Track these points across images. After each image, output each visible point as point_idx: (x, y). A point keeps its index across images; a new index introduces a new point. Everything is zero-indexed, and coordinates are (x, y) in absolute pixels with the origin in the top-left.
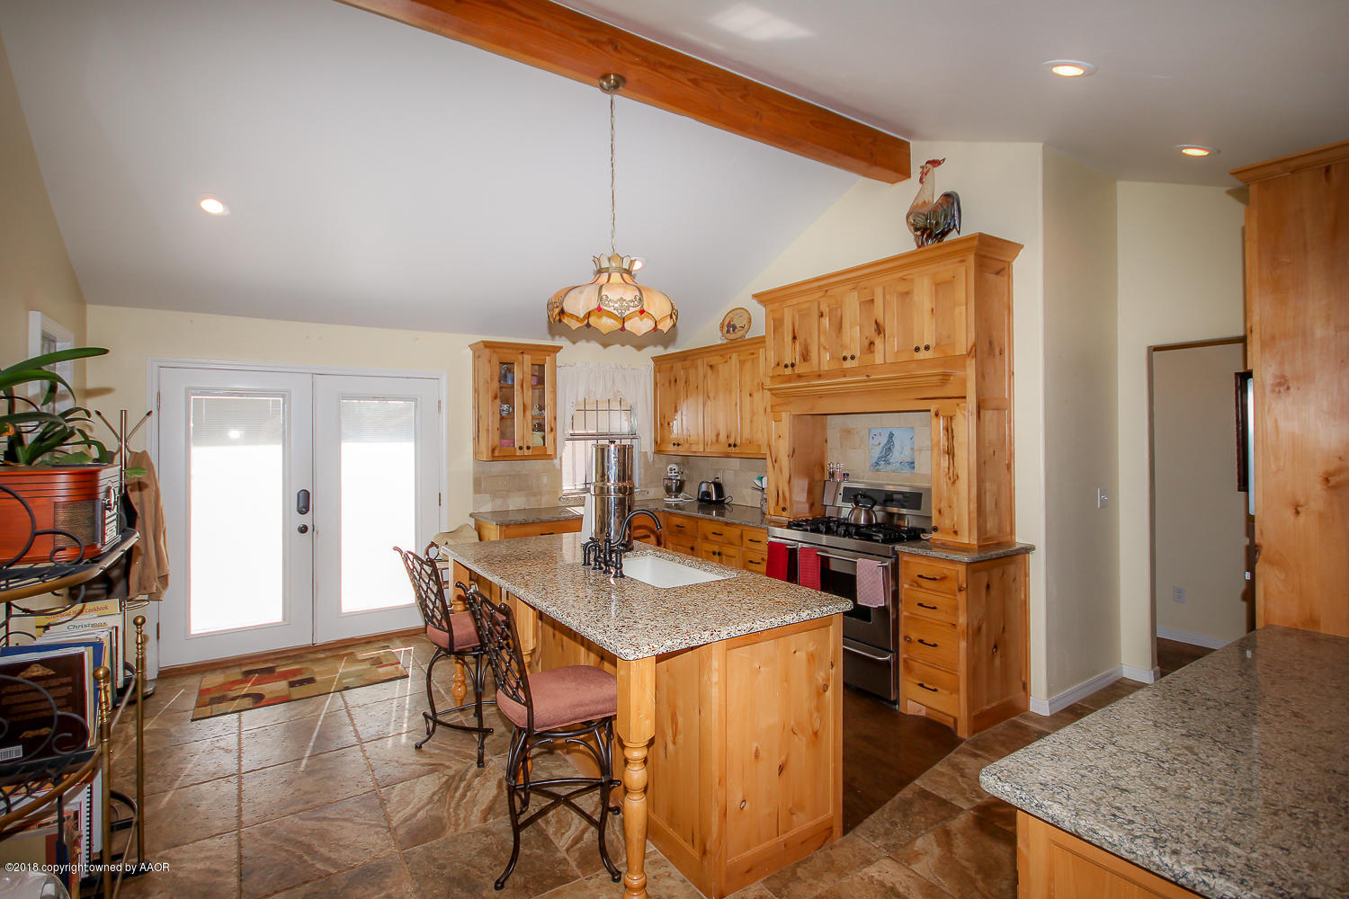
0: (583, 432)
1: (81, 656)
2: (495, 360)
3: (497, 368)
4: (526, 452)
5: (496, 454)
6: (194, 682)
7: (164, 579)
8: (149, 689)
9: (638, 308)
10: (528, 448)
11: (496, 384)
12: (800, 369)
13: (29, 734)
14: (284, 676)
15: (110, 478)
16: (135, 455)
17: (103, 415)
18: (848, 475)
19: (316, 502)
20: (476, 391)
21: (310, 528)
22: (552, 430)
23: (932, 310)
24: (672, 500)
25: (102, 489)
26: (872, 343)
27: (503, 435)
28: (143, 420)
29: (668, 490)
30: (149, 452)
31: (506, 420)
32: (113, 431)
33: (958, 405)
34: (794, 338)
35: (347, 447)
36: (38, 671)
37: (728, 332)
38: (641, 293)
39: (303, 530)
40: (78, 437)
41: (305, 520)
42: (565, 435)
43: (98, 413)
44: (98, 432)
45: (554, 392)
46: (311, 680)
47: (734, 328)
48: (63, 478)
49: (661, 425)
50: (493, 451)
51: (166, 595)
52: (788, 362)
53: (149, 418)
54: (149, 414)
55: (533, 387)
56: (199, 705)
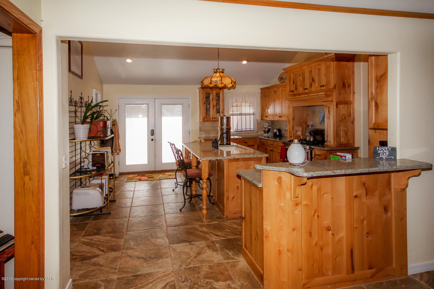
0: (236, 113)
1: (105, 153)
2: (204, 93)
3: (205, 95)
4: (214, 119)
5: (205, 120)
6: (127, 176)
7: (120, 150)
8: (117, 176)
9: (221, 82)
10: (215, 118)
11: (205, 99)
12: (295, 92)
13: (97, 165)
14: (147, 176)
15: (109, 123)
16: (113, 120)
17: (107, 111)
18: (313, 126)
19: (156, 133)
20: (200, 102)
21: (154, 140)
22: (222, 113)
23: (325, 74)
24: (266, 135)
25: (107, 125)
26: (311, 84)
27: (206, 115)
28: (115, 111)
29: (265, 132)
30: (117, 120)
31: (207, 110)
32: (109, 114)
33: (331, 103)
34: (294, 83)
35: (163, 118)
36: (98, 155)
37: (281, 80)
38: (222, 78)
39: (152, 140)
40: (103, 116)
41: (153, 137)
42: (229, 114)
43: (106, 110)
44: (106, 114)
45: (223, 101)
46: (153, 177)
47: (282, 78)
48: (101, 122)
49: (263, 110)
50: (204, 119)
51: (120, 154)
52: (292, 90)
53: (116, 111)
54: (116, 110)
55: (216, 100)
56: (127, 180)
